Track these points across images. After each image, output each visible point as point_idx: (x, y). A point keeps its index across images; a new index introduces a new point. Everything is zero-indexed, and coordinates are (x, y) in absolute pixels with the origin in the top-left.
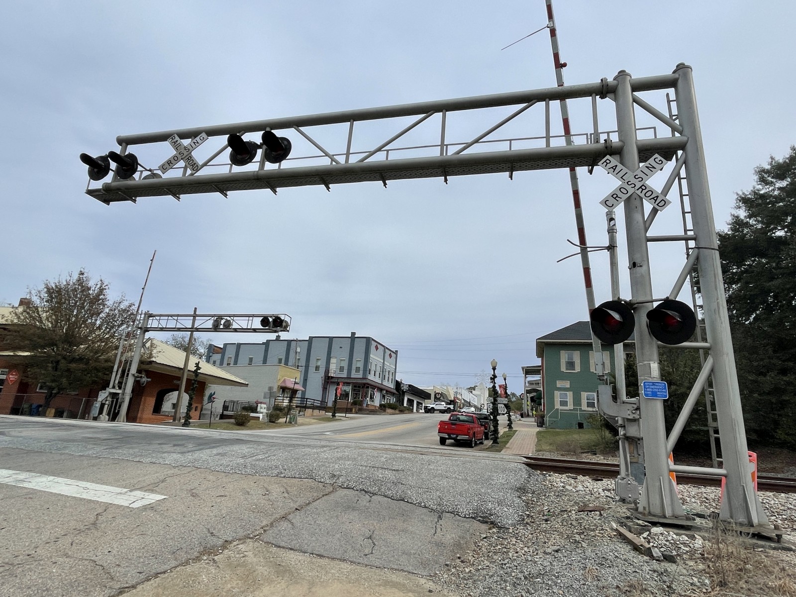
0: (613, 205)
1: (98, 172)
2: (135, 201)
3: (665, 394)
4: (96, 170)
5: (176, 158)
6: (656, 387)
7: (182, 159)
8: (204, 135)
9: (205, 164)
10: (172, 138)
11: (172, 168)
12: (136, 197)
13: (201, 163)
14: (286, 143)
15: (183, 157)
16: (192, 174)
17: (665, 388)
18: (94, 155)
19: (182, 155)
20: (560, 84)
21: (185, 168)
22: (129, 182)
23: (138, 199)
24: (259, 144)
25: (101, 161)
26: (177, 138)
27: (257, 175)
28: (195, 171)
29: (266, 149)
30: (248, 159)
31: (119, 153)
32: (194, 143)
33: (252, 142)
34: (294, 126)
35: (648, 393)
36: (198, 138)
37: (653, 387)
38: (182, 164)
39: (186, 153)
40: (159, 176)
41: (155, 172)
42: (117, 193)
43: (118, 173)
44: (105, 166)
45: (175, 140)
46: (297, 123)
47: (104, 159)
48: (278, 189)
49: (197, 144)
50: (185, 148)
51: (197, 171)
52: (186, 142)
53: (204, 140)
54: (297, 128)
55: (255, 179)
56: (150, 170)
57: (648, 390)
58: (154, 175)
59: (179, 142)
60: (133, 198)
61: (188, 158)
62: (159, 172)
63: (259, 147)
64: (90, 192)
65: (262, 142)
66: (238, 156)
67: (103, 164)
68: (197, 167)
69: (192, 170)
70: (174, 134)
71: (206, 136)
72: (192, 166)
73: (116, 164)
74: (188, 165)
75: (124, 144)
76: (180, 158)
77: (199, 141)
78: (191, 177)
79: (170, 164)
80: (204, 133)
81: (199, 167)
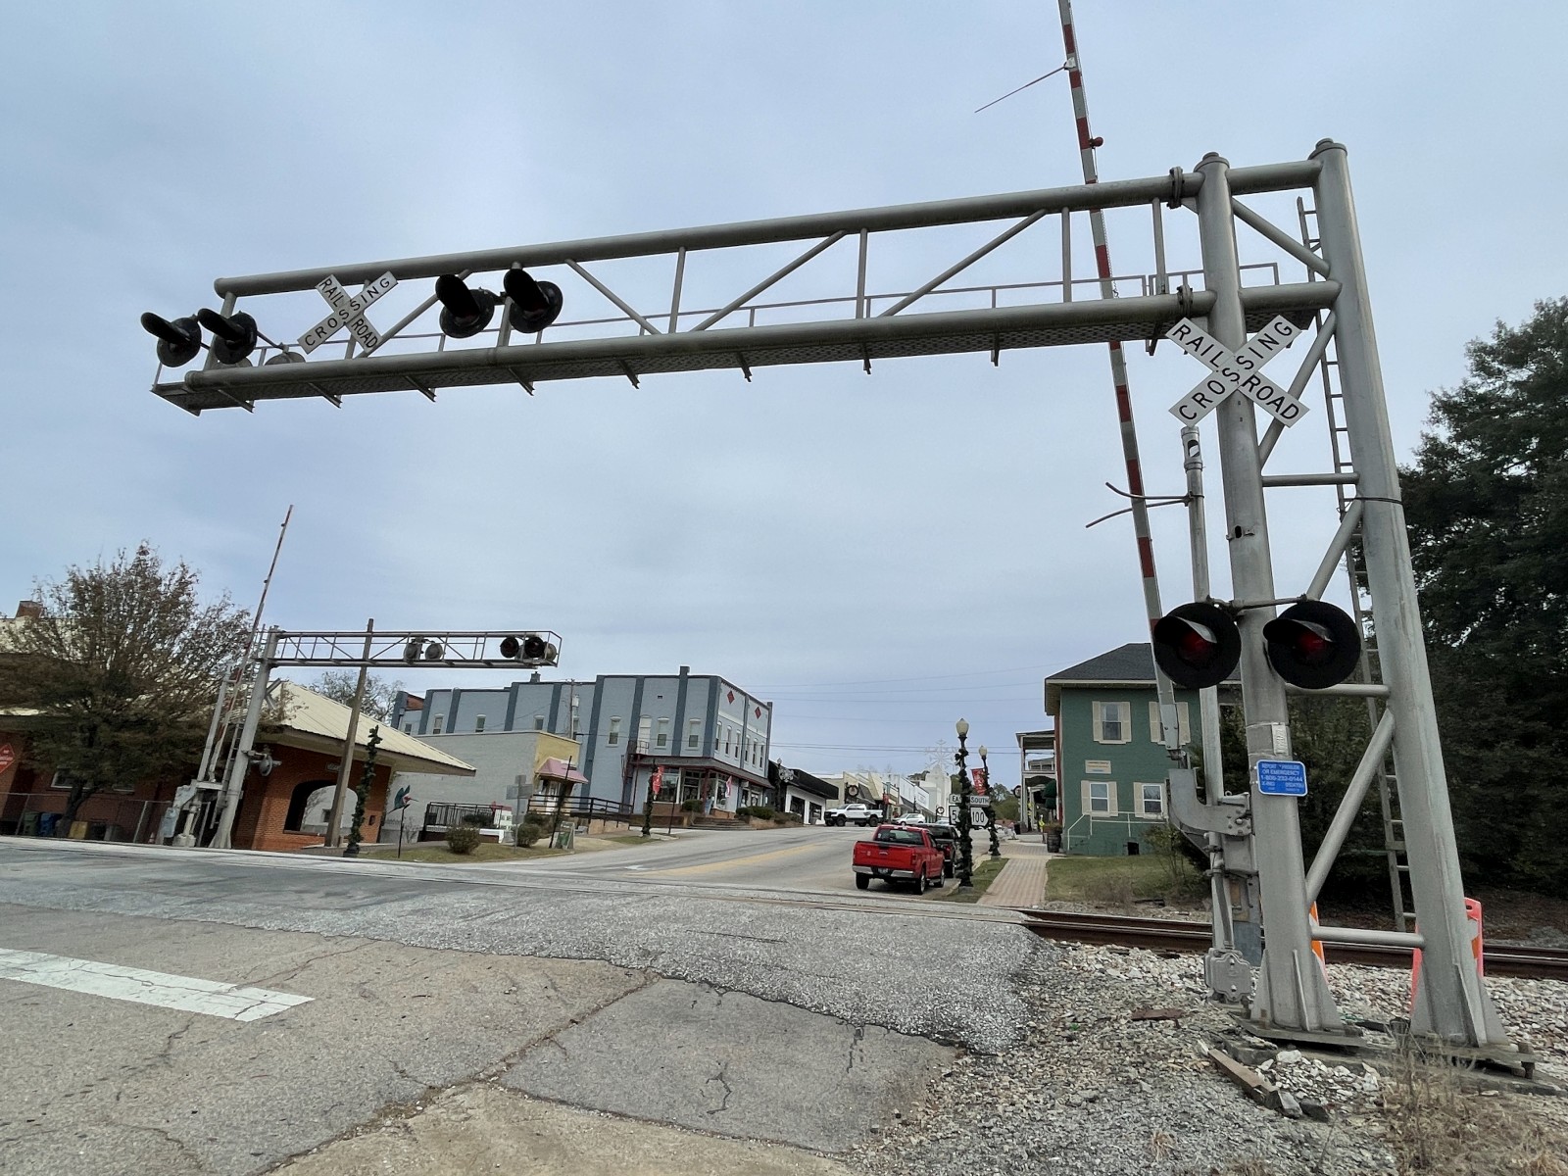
0: (1195, 415)
1: (176, 350)
2: (250, 408)
3: (1300, 785)
4: (172, 346)
5: (333, 323)
6: (1282, 772)
7: (345, 324)
8: (389, 277)
9: (391, 335)
10: (325, 283)
11: (324, 342)
12: (252, 400)
13: (382, 332)
14: (551, 292)
15: (346, 321)
16: (365, 355)
17: (1301, 775)
18: (170, 316)
19: (345, 316)
20: (1091, 178)
21: (352, 343)
22: (238, 370)
23: (256, 403)
24: (499, 295)
25: (183, 328)
26: (336, 283)
27: (495, 357)
28: (371, 349)
29: (512, 305)
30: (476, 324)
31: (219, 313)
32: (369, 292)
33: (483, 291)
34: (569, 261)
35: (1268, 783)
36: (376, 284)
37: (1277, 772)
38: (345, 333)
39: (352, 313)
40: (298, 358)
41: (291, 350)
42: (215, 391)
43: (217, 351)
44: (191, 337)
45: (332, 287)
46: (574, 255)
47: (190, 324)
48: (535, 384)
49: (375, 294)
50: (352, 303)
51: (375, 347)
52: (354, 291)
53: (389, 287)
54: (573, 263)
55: (490, 365)
56: (281, 347)
57: (1267, 778)
58: (289, 357)
59: (338, 291)
60: (248, 402)
61: (357, 323)
62: (300, 350)
63: (499, 300)
64: (161, 390)
65: (504, 290)
66: (457, 319)
67: (188, 335)
68: (374, 340)
69: (365, 347)
70: (329, 275)
71: (394, 279)
72: (364, 339)
73: (213, 334)
74: (357, 337)
75: (229, 295)
76: (341, 321)
77: (380, 289)
78: (364, 360)
79: (322, 334)
80: (389, 273)
81: (379, 340)
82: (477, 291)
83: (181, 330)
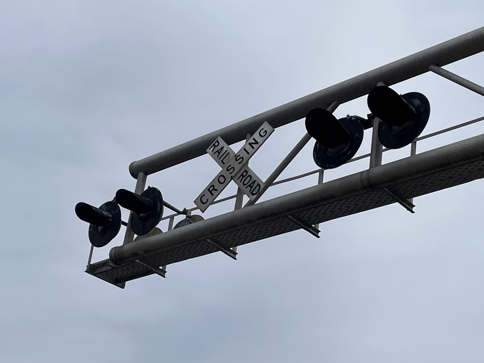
1: (103, 231)
2: (162, 273)
4: (100, 228)
5: (222, 179)
7: (232, 178)
8: (266, 126)
9: (270, 182)
10: (214, 145)
12: (164, 265)
14: (417, 102)
15: (233, 175)
16: (251, 203)
19: (232, 170)
21: (239, 197)
22: (152, 239)
24: (367, 118)
25: (107, 211)
26: (222, 143)
28: (255, 196)
29: (380, 124)
30: (347, 151)
31: (134, 192)
32: (250, 144)
33: (352, 117)
34: (432, 67)
36: (256, 136)
39: (237, 166)
40: (198, 218)
42: (134, 262)
43: (133, 227)
44: (113, 217)
45: (219, 147)
46: (436, 60)
47: (111, 206)
49: (255, 145)
50: (237, 157)
51: (260, 194)
53: (266, 136)
54: (436, 68)
56: (185, 212)
58: (191, 219)
59: (225, 149)
60: (161, 268)
61: (242, 175)
63: (367, 124)
64: (93, 269)
65: (370, 112)
66: (329, 150)
67: (110, 216)
68: (258, 187)
69: (250, 195)
70: (217, 137)
71: (271, 128)
72: (249, 188)
73: (130, 211)
74: (243, 188)
75: (141, 174)
76: (228, 177)
77: (259, 139)
78: (251, 208)
79: (213, 192)
80: (266, 123)
81: (262, 187)
82: (345, 118)
83: (105, 213)
